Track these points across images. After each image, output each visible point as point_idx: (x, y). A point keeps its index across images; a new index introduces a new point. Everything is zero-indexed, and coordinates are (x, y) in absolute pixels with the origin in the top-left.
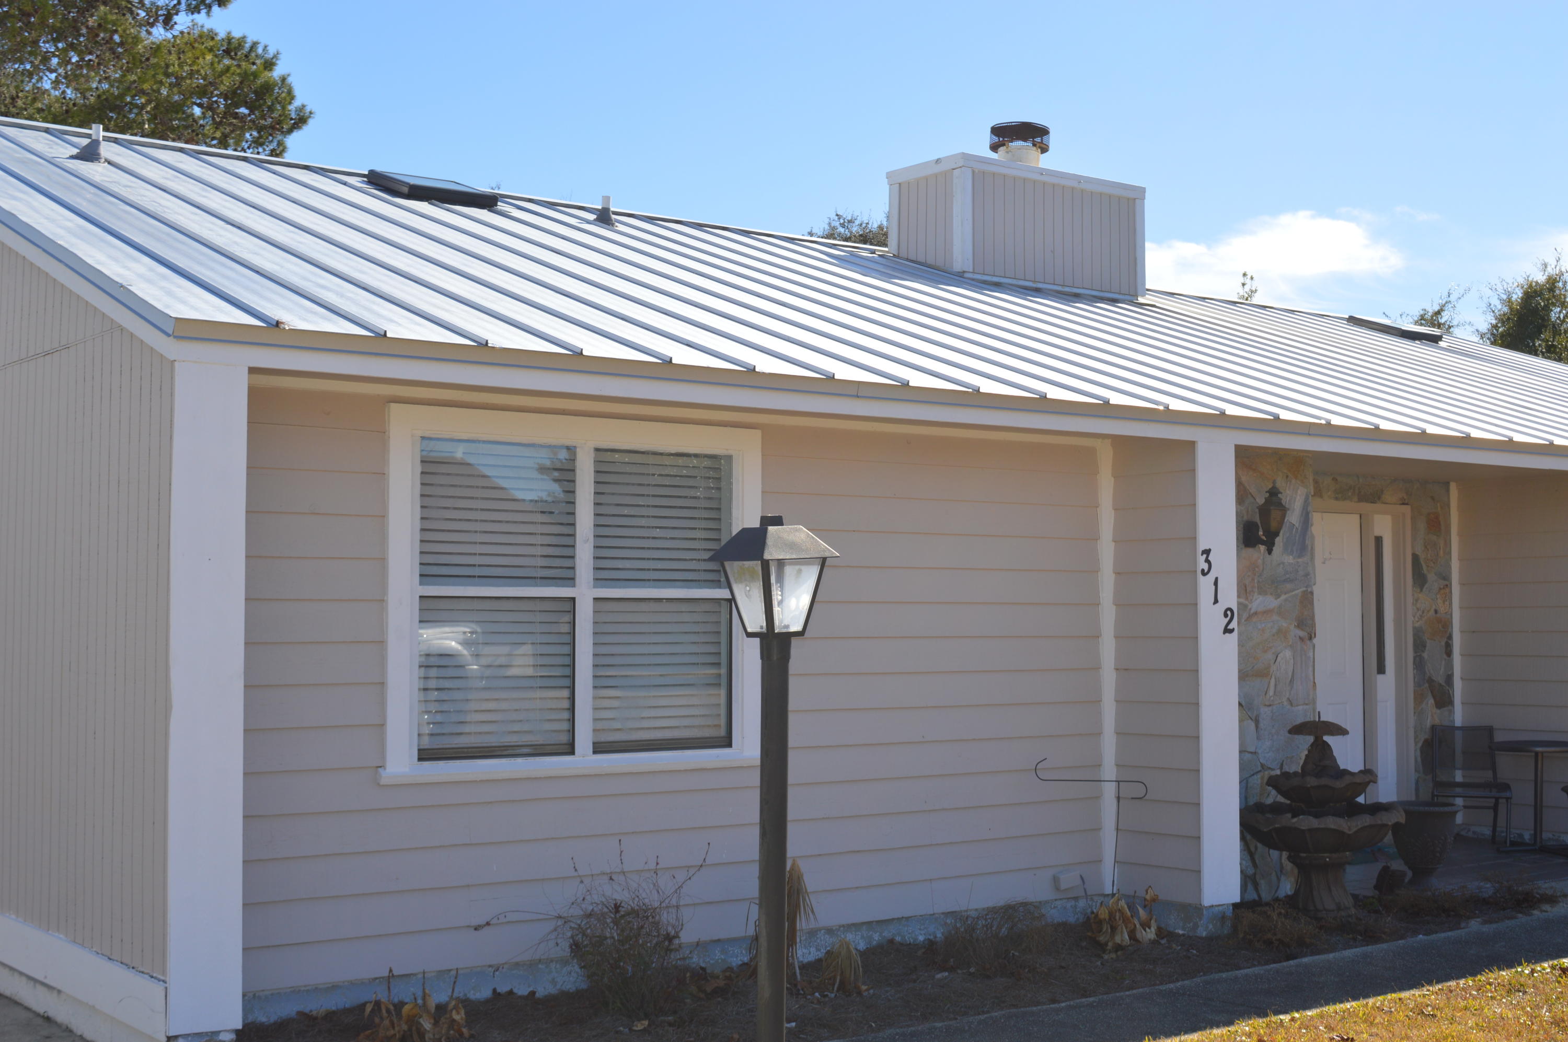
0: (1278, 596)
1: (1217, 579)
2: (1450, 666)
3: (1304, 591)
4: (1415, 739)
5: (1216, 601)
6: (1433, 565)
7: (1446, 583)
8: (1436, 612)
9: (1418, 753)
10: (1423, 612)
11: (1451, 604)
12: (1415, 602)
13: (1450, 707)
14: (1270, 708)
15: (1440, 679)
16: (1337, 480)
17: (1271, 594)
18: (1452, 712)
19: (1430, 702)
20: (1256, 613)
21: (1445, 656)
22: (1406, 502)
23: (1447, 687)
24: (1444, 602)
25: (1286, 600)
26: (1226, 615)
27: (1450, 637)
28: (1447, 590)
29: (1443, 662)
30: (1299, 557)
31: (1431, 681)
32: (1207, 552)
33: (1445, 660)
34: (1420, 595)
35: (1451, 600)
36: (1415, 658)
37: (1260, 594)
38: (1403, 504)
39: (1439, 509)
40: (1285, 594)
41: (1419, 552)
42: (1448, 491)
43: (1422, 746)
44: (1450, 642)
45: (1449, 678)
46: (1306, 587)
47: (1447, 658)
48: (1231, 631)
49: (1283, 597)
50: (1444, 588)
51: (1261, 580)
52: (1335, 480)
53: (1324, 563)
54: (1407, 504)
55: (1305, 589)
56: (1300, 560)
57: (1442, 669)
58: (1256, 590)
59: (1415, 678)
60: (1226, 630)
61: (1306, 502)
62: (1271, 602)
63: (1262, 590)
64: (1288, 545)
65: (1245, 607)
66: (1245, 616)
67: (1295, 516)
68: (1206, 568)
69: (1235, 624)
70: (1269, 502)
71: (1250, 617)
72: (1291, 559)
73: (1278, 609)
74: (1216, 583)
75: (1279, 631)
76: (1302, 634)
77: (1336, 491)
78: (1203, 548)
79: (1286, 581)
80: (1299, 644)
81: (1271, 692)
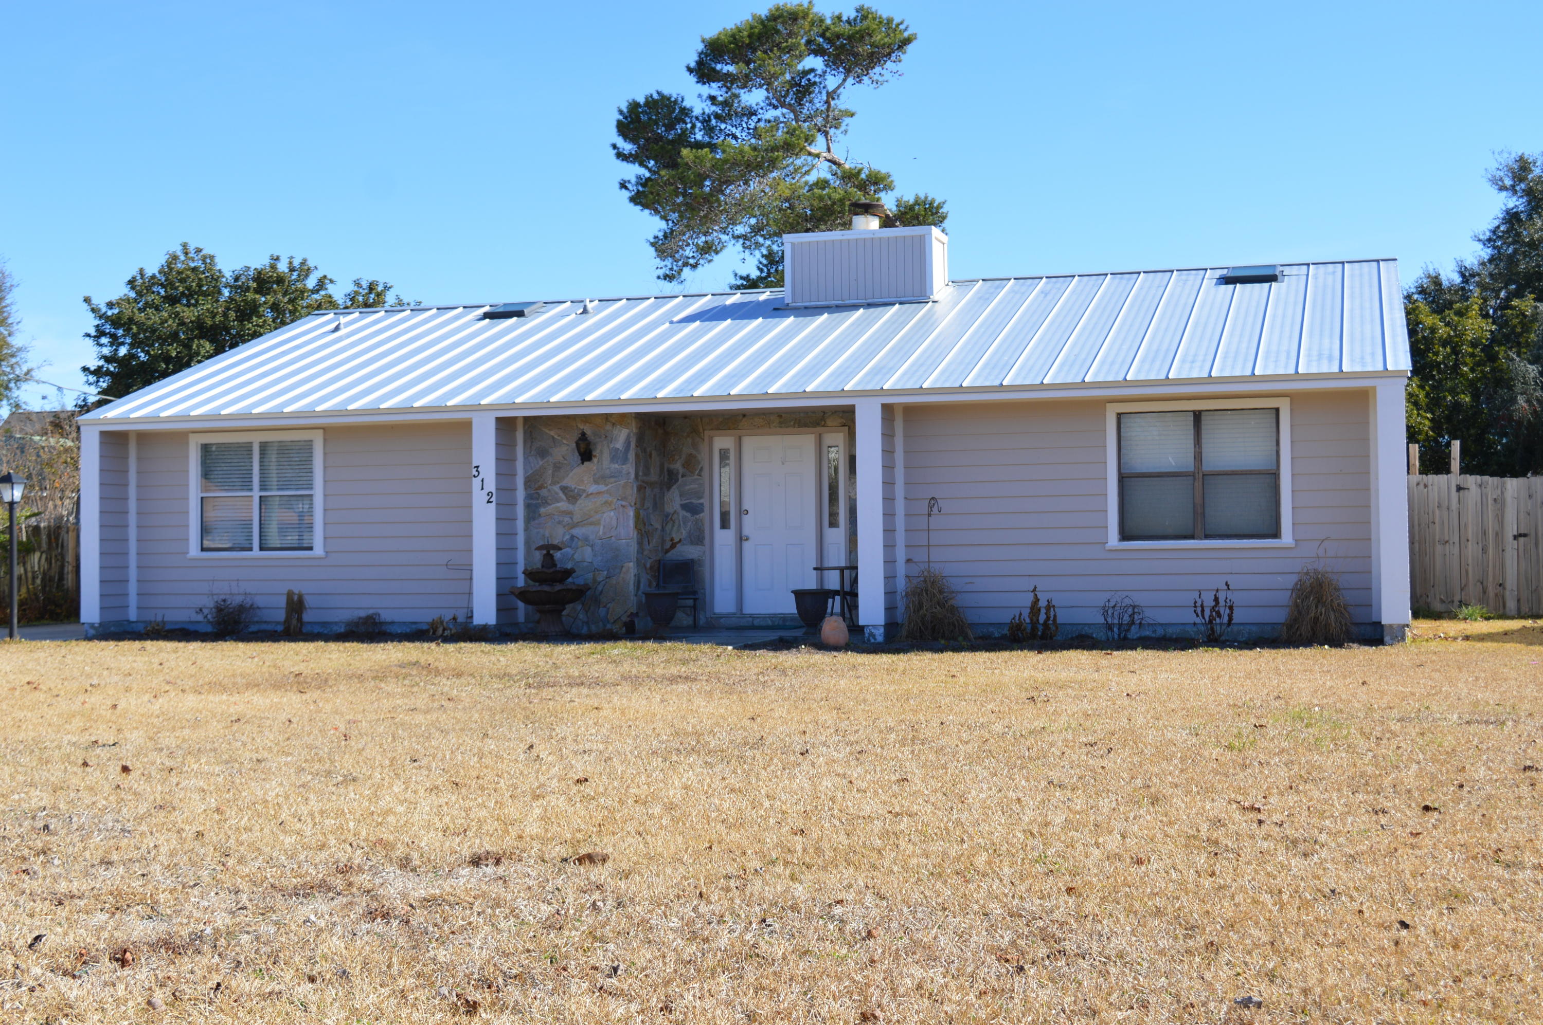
0: (607, 485)
1: (483, 479)
3: (625, 482)
5: (483, 489)
12: (851, 484)
16: (781, 416)
17: (602, 484)
20: (592, 494)
22: (845, 424)
25: (612, 487)
26: (488, 495)
30: (623, 464)
32: (477, 467)
36: (850, 518)
37: (595, 484)
38: (843, 426)
40: (612, 484)
41: (853, 454)
46: (628, 480)
48: (491, 502)
49: (610, 486)
51: (594, 477)
53: (784, 464)
54: (846, 426)
56: (623, 466)
58: (593, 482)
60: (489, 502)
61: (628, 436)
62: (602, 488)
63: (596, 482)
64: (613, 459)
65: (584, 491)
66: (584, 495)
67: (619, 444)
68: (476, 474)
69: (493, 499)
70: (580, 439)
71: (588, 496)
72: (616, 466)
73: (608, 492)
74: (482, 481)
75: (606, 502)
76: (624, 503)
77: (780, 423)
78: (474, 465)
79: (611, 477)
80: (621, 509)
81: (601, 533)
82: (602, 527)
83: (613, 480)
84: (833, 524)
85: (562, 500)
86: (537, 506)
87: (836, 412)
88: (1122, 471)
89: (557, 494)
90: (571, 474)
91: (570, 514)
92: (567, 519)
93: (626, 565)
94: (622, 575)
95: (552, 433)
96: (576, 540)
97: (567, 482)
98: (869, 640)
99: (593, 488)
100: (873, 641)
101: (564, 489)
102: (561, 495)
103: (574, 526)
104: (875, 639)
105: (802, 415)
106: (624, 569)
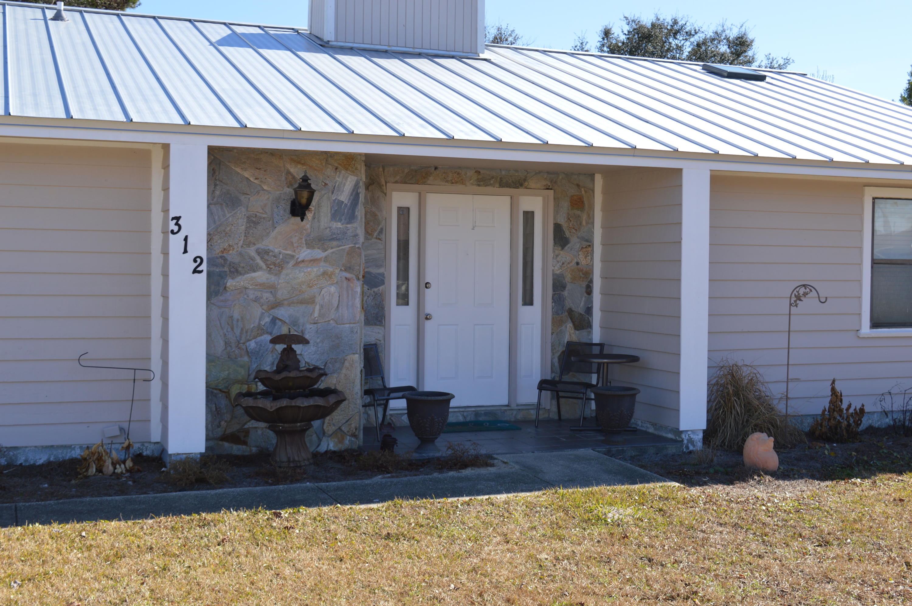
0: (325, 250)
1: (186, 237)
2: (590, 301)
3: (352, 247)
4: (552, 350)
5: (185, 251)
6: (575, 231)
7: (589, 244)
8: (578, 264)
9: (556, 360)
10: (563, 264)
11: (592, 259)
12: (555, 257)
13: (590, 330)
14: (316, 325)
15: (580, 308)
16: (480, 172)
17: (318, 248)
18: (590, 333)
19: (568, 326)
20: (303, 261)
21: (585, 295)
22: (550, 187)
23: (587, 316)
24: (586, 257)
25: (333, 253)
26: (195, 261)
27: (591, 281)
28: (590, 249)
29: (583, 299)
30: (348, 223)
31: (570, 312)
32: (178, 218)
33: (585, 297)
34: (561, 252)
35: (593, 256)
36: (553, 296)
37: (308, 248)
38: (548, 189)
39: (583, 192)
40: (332, 248)
41: (562, 221)
42: (593, 180)
43: (560, 355)
44: (591, 285)
45: (589, 310)
46: (355, 244)
47: (587, 296)
48: (201, 272)
49: (330, 251)
50: (586, 247)
51: (308, 239)
52: (478, 172)
53: (473, 229)
54: (551, 189)
55: (353, 245)
56: (349, 226)
57: (582, 303)
58: (305, 245)
59: (553, 308)
60: (195, 271)
61: (356, 186)
62: (318, 253)
63: (309, 245)
64: (335, 216)
65: (293, 257)
66: (292, 263)
67: (344, 196)
68: (176, 229)
69: (204, 267)
70: (300, 186)
71: (297, 264)
72: (339, 225)
73: (326, 259)
74: (186, 239)
75: (324, 273)
76: (348, 275)
77: (479, 180)
78: (172, 215)
79: (333, 239)
80: (345, 283)
81: (316, 314)
82: (317, 307)
83: (335, 243)
84: (528, 301)
85: (261, 268)
86: (222, 276)
87: (540, 172)
88: (875, 258)
89: (252, 259)
90: (273, 234)
91: (272, 288)
92: (267, 296)
93: (348, 357)
94: (344, 371)
95: (246, 174)
96: (279, 323)
97: (269, 243)
98: (687, 447)
99: (305, 253)
100: (691, 448)
101: (263, 253)
102: (259, 261)
103: (277, 305)
104: (694, 446)
105: (503, 173)
106: (347, 364)
